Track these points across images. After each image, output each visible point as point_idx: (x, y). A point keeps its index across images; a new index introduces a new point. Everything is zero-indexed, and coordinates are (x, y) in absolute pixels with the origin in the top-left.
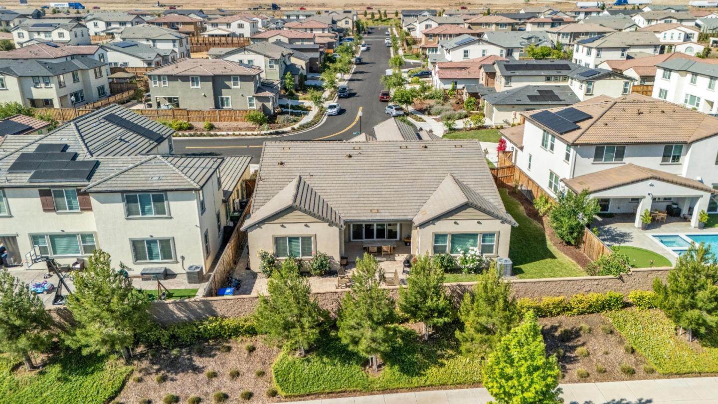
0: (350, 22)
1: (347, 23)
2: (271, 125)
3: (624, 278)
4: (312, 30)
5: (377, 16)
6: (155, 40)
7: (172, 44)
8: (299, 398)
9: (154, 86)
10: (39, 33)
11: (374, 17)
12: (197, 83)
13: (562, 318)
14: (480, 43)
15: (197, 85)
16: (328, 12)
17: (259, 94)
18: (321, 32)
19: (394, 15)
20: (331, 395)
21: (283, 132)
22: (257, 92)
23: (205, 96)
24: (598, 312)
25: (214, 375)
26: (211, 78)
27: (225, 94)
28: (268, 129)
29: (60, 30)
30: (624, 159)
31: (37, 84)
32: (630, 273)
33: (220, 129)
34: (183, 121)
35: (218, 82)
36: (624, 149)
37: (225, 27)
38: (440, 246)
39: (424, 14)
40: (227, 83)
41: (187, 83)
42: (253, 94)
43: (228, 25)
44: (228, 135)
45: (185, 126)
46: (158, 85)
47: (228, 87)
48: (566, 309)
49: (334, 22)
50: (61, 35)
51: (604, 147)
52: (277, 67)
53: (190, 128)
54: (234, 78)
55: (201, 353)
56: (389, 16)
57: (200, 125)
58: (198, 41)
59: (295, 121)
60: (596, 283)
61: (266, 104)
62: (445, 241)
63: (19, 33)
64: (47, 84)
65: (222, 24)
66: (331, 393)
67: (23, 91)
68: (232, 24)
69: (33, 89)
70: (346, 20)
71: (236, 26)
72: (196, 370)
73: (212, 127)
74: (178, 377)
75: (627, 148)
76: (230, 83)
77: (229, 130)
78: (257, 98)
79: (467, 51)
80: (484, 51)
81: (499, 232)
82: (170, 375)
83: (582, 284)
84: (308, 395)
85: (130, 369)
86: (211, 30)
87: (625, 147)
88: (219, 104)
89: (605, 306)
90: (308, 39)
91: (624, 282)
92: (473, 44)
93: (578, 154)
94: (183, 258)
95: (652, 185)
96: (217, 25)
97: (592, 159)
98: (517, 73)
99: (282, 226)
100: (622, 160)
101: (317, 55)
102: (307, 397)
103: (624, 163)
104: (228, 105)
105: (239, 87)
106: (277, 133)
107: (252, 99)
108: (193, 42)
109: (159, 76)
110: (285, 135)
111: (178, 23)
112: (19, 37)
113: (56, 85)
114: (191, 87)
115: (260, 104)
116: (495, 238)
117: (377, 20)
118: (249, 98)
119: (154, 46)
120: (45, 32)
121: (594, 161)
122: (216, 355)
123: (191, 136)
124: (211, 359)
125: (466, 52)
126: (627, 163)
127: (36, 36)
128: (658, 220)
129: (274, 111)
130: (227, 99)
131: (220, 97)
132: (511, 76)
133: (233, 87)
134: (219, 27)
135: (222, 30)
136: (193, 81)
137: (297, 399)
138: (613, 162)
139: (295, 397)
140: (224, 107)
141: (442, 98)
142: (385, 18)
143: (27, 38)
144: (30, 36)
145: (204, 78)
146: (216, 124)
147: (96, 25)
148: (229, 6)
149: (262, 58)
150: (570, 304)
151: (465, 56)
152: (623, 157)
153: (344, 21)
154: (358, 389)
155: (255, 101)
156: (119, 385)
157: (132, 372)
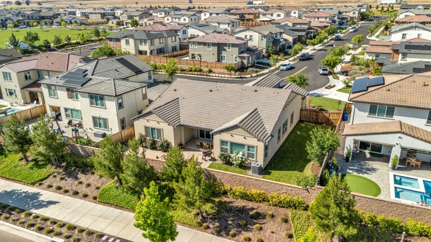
0: (357, 13)
1: (354, 13)
2: (241, 73)
3: (310, 190)
4: (318, 18)
5: (385, 9)
6: (220, 23)
7: (227, 25)
8: (103, 204)
9: (191, 47)
10: (175, 18)
11: (383, 10)
12: (210, 47)
13: (262, 205)
14: (417, 29)
15: (210, 48)
16: (346, 6)
17: (240, 55)
18: (325, 19)
19: (399, 8)
20: (117, 207)
21: (245, 78)
22: (239, 54)
23: (213, 54)
24: (287, 208)
25: (81, 183)
26: (217, 45)
27: (224, 54)
28: (239, 75)
29: (185, 17)
30: (394, 116)
31: (141, 43)
32: (314, 188)
33: (214, 73)
34: (198, 67)
35: (221, 47)
36: (394, 109)
37: (270, 16)
38: (224, 148)
39: (418, 8)
40: (225, 48)
41: (205, 46)
42: (237, 54)
43: (272, 15)
44: (215, 76)
45: (198, 69)
46: (193, 47)
47: (225, 50)
48: (265, 200)
49: (340, 13)
50: (185, 20)
51: (377, 106)
52: (265, 40)
53: (201, 71)
54: (228, 45)
55: (83, 172)
56: (395, 9)
57: (206, 69)
58: (252, 24)
59: (257, 72)
60: (290, 189)
61: (244, 61)
62: (227, 145)
63: (167, 19)
64: (145, 43)
65: (269, 14)
66: (117, 206)
67: (136, 47)
68: (274, 14)
69: (140, 45)
70: (354, 11)
71: (276, 15)
72: (76, 178)
73: (210, 71)
74: (68, 180)
75: (396, 108)
76: (226, 48)
77: (218, 74)
78: (239, 57)
79: (405, 35)
80: (419, 35)
81: (257, 146)
82: (66, 178)
83: (281, 187)
84: (107, 203)
85: (54, 171)
86: (262, 18)
87: (394, 108)
88: (220, 59)
89: (292, 205)
90: (304, 23)
91: (310, 193)
92: (410, 30)
93: (356, 109)
94: (111, 129)
95: (400, 138)
96: (266, 15)
97: (367, 114)
98: (413, 51)
99: (148, 121)
100: (392, 117)
101: (303, 34)
102: (107, 205)
103: (394, 120)
104: (224, 60)
105: (231, 50)
106: (241, 78)
107: (237, 57)
108: (250, 24)
109: (194, 42)
110: (244, 79)
111: (245, 14)
112: (167, 20)
113: (149, 44)
114: (207, 49)
115: (240, 60)
116: (255, 149)
117: (385, 12)
118: (235, 57)
119: (219, 26)
120: (178, 18)
121: (369, 115)
122: (87, 174)
123: (198, 75)
124: (85, 176)
125: (403, 35)
126: (396, 120)
127: (174, 20)
128: (412, 166)
129: (248, 65)
130: (224, 56)
131: (221, 55)
132: (407, 53)
133: (227, 50)
134: (267, 16)
135: (268, 18)
136: (208, 46)
137: (102, 204)
138: (385, 117)
139: (102, 202)
140: (222, 61)
141: (365, 65)
142: (392, 10)
143: (170, 21)
144: (172, 20)
145: (214, 44)
146: (213, 70)
147: (205, 14)
148: (294, 3)
149: (257, 34)
150: (267, 198)
151: (403, 38)
152: (393, 115)
153: (352, 12)
154: (129, 208)
155: (238, 59)
156: (46, 176)
157: (54, 172)
